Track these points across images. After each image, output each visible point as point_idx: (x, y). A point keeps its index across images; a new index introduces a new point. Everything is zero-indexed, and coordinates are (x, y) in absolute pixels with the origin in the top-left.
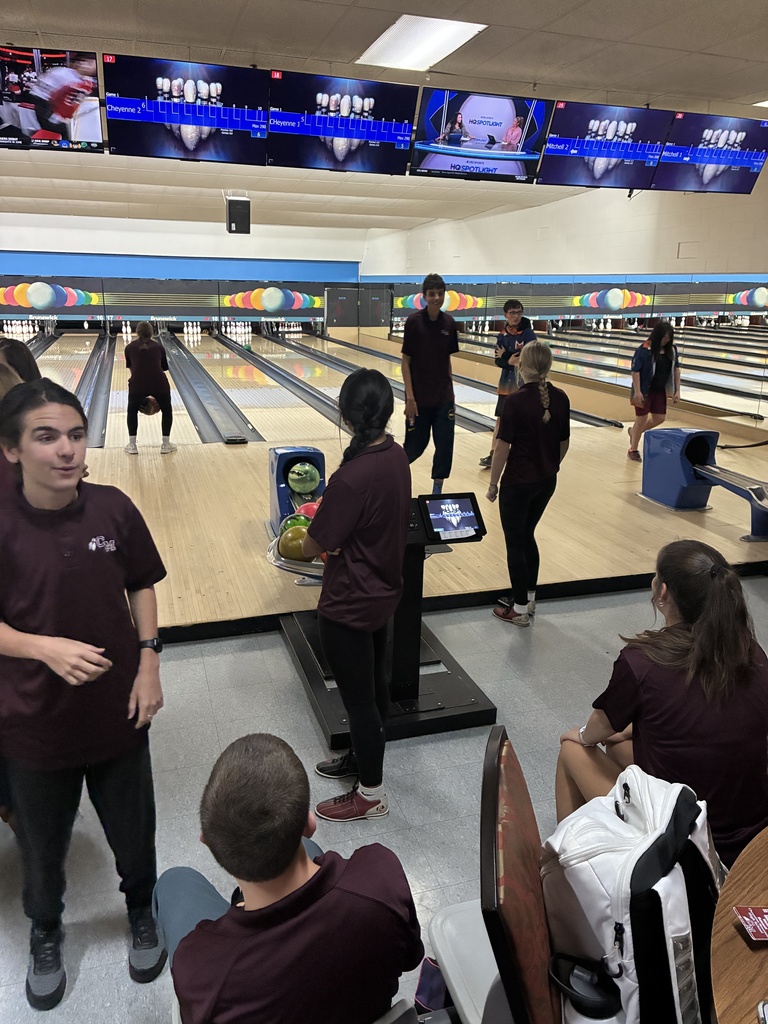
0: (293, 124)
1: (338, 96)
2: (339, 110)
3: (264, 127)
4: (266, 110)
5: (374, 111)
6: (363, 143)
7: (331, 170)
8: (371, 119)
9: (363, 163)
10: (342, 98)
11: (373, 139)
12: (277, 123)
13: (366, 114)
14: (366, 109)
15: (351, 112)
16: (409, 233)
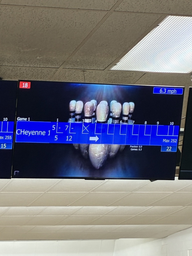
0: (43, 133)
1: (94, 102)
2: (95, 117)
3: (10, 138)
4: (12, 120)
5: (133, 115)
6: (123, 148)
7: (86, 179)
8: (131, 123)
9: (124, 170)
10: (98, 103)
11: (134, 143)
12: (25, 132)
13: (125, 119)
14: (126, 113)
15: (109, 117)
16: (163, 242)
